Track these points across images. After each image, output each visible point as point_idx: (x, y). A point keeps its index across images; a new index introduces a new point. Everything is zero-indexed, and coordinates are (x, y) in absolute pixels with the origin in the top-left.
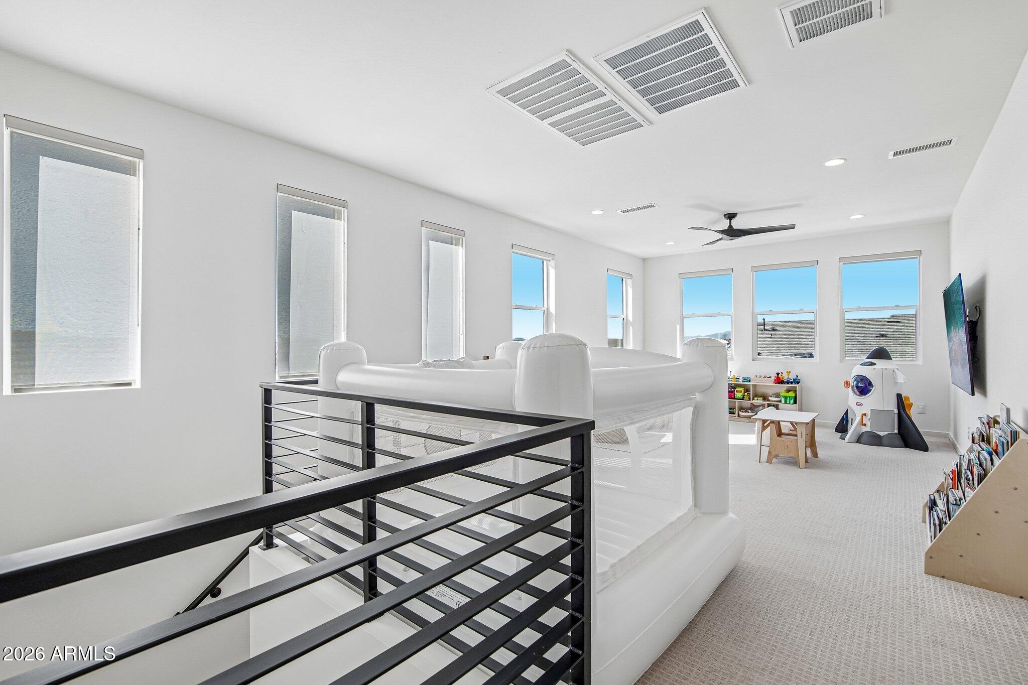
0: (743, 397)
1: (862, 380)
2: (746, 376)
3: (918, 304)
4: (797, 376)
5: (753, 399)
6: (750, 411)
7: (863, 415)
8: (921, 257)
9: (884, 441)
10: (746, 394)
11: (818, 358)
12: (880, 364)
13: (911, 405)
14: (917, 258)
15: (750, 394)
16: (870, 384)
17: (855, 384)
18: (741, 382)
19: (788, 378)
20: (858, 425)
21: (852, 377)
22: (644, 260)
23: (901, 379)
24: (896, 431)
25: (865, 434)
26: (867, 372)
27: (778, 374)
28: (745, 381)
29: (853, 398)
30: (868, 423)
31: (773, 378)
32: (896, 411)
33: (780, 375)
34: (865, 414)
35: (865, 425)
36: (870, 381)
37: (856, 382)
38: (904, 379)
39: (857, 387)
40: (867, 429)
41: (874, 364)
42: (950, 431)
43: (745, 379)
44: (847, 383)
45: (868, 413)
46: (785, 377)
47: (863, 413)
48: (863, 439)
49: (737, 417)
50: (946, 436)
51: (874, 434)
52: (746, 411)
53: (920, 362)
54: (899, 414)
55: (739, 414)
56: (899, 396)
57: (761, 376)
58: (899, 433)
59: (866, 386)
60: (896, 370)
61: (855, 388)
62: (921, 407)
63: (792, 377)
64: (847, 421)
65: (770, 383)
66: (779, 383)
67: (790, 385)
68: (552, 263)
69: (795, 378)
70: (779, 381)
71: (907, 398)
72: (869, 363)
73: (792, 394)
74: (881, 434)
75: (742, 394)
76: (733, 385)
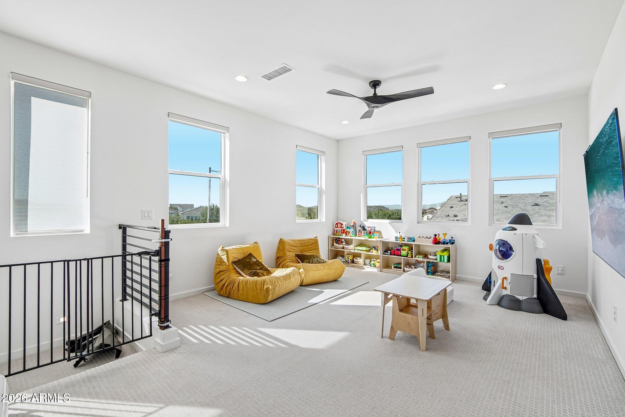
0: (407, 255)
1: (504, 244)
2: (411, 236)
3: (559, 174)
4: (452, 238)
5: (415, 257)
6: (413, 267)
7: (503, 278)
8: (561, 130)
9: (524, 306)
10: (410, 252)
11: (470, 223)
12: (521, 229)
13: (550, 269)
14: (557, 130)
15: (412, 252)
16: (511, 248)
17: (497, 248)
18: (406, 242)
19: (444, 239)
20: (499, 286)
21: (495, 240)
22: (338, 141)
23: (540, 244)
24: (535, 296)
25: (504, 297)
26: (508, 237)
27: (435, 235)
28: (409, 241)
29: (496, 262)
30: (509, 287)
31: (432, 239)
32: (535, 276)
33: (437, 236)
34: (506, 278)
35: (505, 288)
36: (511, 245)
37: (498, 246)
38: (543, 244)
39: (500, 251)
40: (507, 292)
41: (515, 229)
42: (587, 293)
43: (410, 239)
44: (491, 247)
45: (509, 277)
46: (442, 238)
47: (504, 276)
48: (504, 302)
49: (402, 272)
50: (584, 298)
51: (513, 298)
52: (410, 266)
53: (560, 227)
54: (539, 279)
55: (404, 269)
56: (538, 261)
57: (423, 237)
58: (539, 298)
59: (507, 251)
60: (536, 236)
61: (498, 252)
62: (560, 269)
63: (448, 238)
64: (490, 282)
65: (430, 243)
66: (436, 244)
67: (446, 246)
68: (227, 135)
69: (451, 239)
70: (436, 242)
71: (547, 262)
72: (510, 228)
73: (446, 254)
74: (521, 298)
75: (406, 252)
76: (400, 244)
